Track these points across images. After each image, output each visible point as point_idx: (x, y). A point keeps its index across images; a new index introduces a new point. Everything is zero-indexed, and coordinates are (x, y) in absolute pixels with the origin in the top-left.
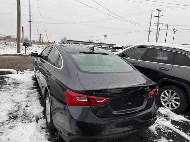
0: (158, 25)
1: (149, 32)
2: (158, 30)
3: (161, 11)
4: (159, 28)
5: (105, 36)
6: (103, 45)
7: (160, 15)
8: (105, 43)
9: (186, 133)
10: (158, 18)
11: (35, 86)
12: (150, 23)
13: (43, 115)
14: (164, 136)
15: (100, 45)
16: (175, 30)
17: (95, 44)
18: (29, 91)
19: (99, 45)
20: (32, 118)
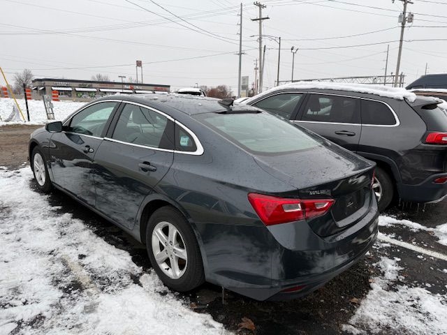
0: (260, 39)
1: (240, 54)
2: (263, 49)
3: (264, 7)
4: (263, 46)
5: (139, 64)
6: (137, 87)
7: (263, 17)
8: (140, 81)
9: (410, 242)
10: (260, 23)
11: (60, 207)
12: (241, 34)
13: (141, 268)
14: (384, 255)
15: (129, 87)
16: (294, 51)
17: (116, 86)
18: (55, 221)
19: (125, 86)
20: (118, 279)
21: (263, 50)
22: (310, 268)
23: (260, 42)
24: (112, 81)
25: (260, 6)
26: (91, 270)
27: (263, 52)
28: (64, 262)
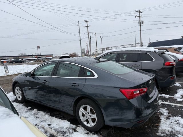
0: (88, 34)
1: (80, 40)
3: (88, 22)
4: (90, 37)
12: (80, 33)
13: (75, 125)
16: (101, 37)
17: (29, 57)
21: (90, 38)
22: (141, 114)
23: (88, 35)
24: (27, 55)
25: (87, 22)
26: (56, 129)
27: (90, 39)
28: (43, 128)
